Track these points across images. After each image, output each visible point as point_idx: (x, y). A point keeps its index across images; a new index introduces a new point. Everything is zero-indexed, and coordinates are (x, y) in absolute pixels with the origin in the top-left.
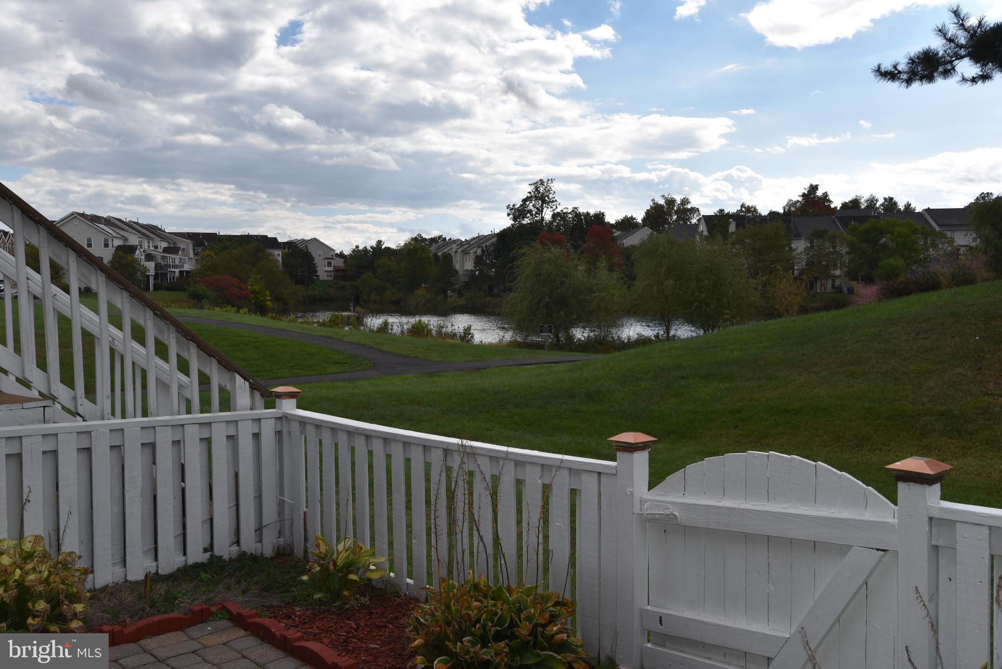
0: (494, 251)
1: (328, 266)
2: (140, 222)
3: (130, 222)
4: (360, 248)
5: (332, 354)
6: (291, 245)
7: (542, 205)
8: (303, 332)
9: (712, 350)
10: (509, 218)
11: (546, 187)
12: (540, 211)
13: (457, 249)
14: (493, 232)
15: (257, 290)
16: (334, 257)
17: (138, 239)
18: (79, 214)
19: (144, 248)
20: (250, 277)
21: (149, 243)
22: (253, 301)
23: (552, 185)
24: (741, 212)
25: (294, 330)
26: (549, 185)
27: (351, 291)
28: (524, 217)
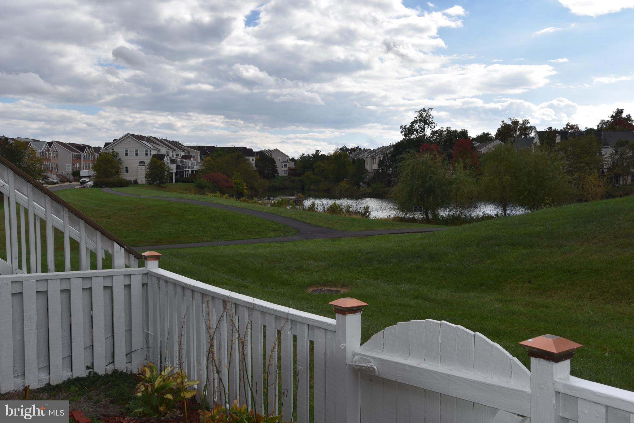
0: (392, 157)
1: (285, 167)
2: (168, 139)
3: (162, 139)
4: (305, 155)
5: (272, 225)
6: (262, 154)
7: (424, 126)
8: (256, 209)
9: (522, 225)
10: (402, 134)
11: (427, 114)
12: (423, 130)
13: (368, 156)
14: (392, 144)
15: (238, 182)
16: (288, 161)
17: (166, 150)
18: (131, 135)
19: (170, 156)
20: (234, 174)
21: (173, 152)
22: (236, 189)
23: (431, 112)
24: (566, 129)
25: (250, 208)
26: (429, 112)
27: (299, 183)
28: (412, 134)
